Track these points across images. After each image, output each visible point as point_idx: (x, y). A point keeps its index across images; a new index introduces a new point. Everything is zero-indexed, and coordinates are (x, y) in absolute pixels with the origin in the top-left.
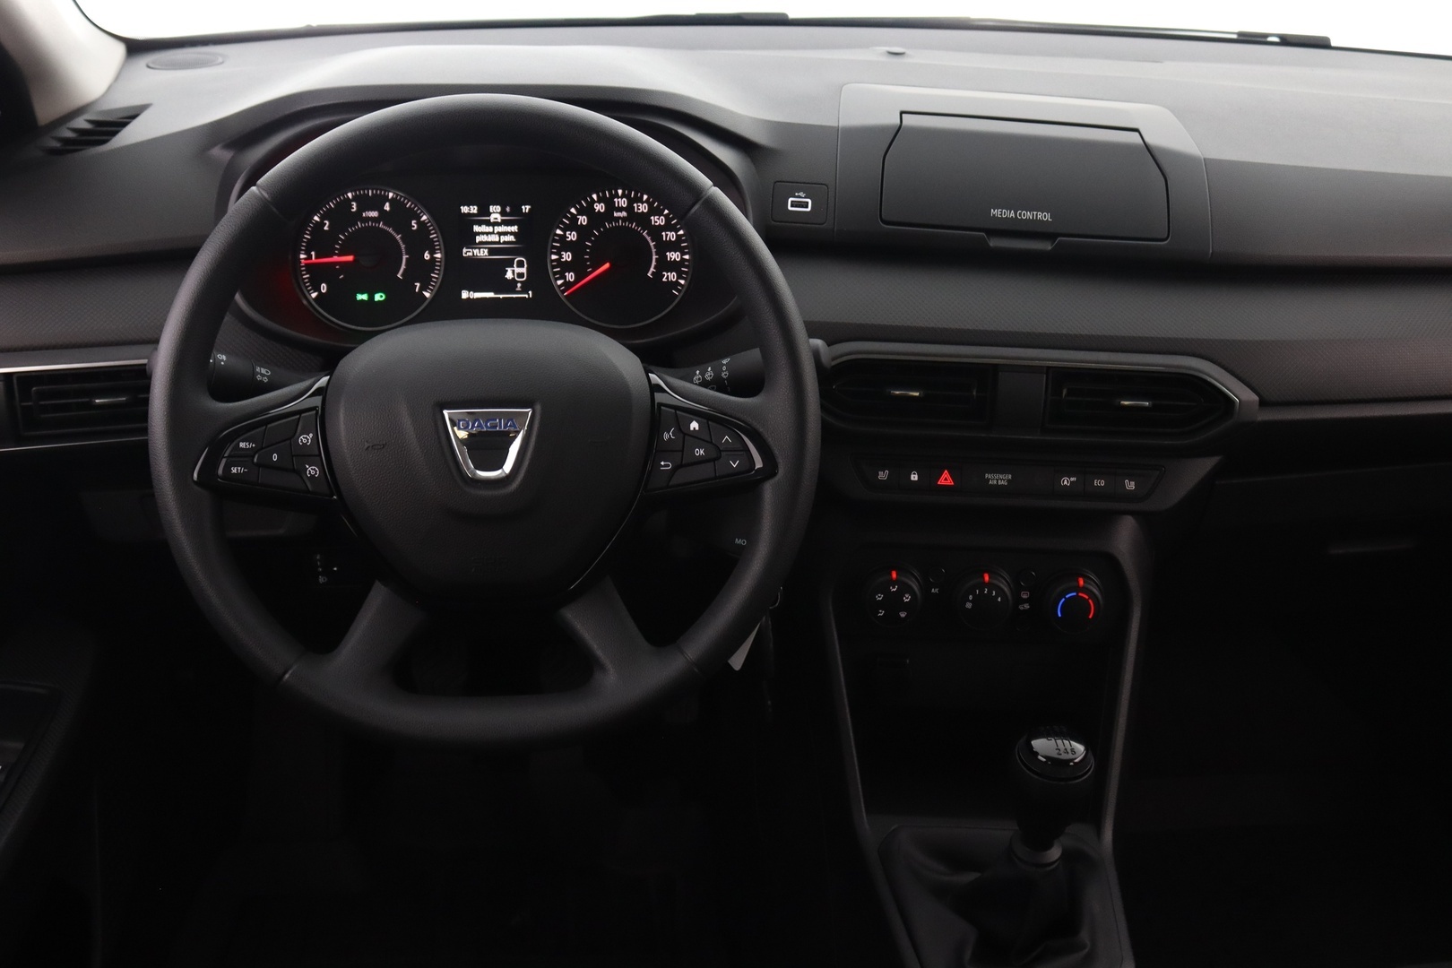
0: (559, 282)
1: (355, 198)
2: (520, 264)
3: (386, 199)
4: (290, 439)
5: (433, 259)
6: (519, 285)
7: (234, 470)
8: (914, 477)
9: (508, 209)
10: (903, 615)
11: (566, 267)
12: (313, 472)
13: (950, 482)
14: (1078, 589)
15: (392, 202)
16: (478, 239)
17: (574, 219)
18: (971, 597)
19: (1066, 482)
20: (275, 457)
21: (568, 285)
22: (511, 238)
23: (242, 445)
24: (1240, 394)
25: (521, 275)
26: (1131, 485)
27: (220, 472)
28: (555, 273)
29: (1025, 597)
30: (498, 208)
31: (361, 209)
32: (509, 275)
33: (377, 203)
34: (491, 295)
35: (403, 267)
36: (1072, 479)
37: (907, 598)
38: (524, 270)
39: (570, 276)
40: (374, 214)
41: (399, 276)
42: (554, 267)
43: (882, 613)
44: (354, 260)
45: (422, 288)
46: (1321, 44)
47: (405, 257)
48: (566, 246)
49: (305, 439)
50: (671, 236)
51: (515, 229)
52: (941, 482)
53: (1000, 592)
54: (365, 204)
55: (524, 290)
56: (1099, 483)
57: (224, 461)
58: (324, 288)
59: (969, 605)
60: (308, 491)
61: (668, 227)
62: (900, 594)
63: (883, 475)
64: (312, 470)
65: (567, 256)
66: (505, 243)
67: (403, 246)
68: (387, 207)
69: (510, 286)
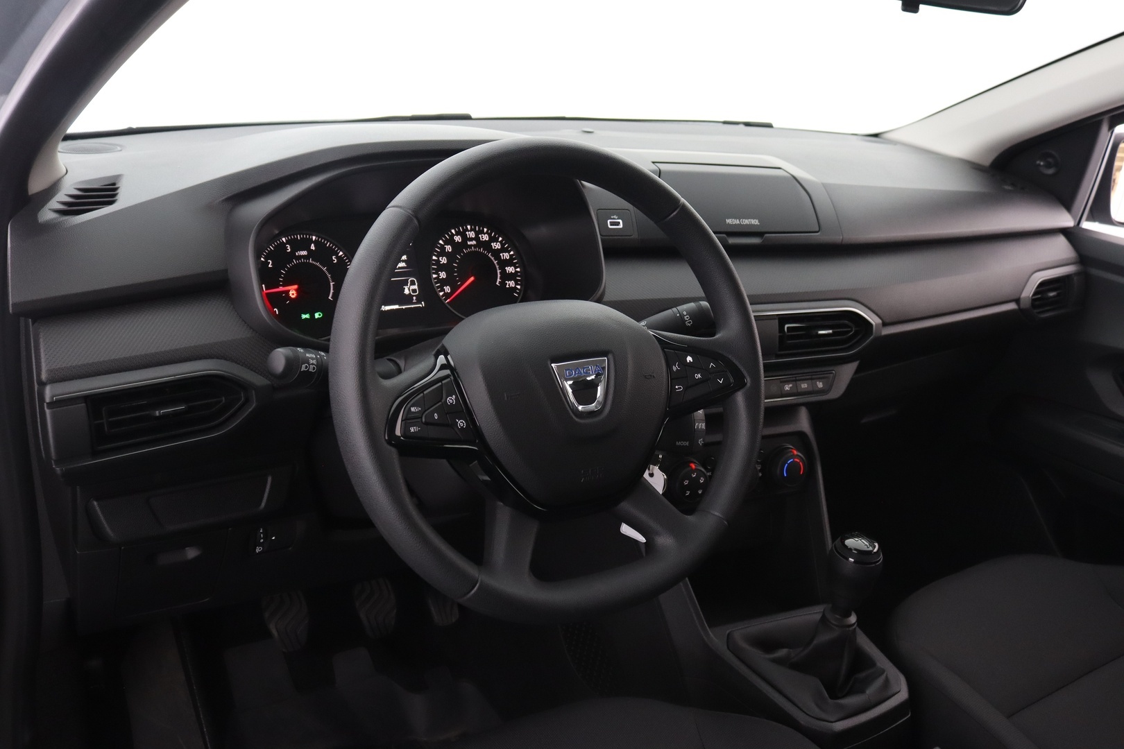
0: (441, 294)
1: (288, 242)
2: (412, 283)
3: (311, 241)
4: (441, 401)
6: (414, 298)
10: (700, 492)
11: (443, 282)
12: (462, 425)
14: (794, 456)
15: (316, 243)
17: (443, 248)
19: (788, 388)
20: (436, 416)
21: (447, 295)
22: (404, 264)
23: (413, 409)
24: (873, 319)
25: (414, 291)
26: (821, 384)
27: (399, 432)
28: (437, 288)
31: (294, 249)
32: (407, 292)
33: (305, 244)
34: (396, 307)
35: (332, 291)
36: (790, 385)
37: (702, 481)
38: (416, 287)
39: (447, 289)
40: (304, 253)
41: (330, 298)
42: (435, 283)
43: (688, 493)
44: (296, 289)
47: (332, 284)
48: (441, 268)
49: (451, 400)
50: (506, 256)
54: (297, 245)
55: (419, 302)
56: (804, 386)
58: (277, 312)
61: (503, 250)
62: (698, 478)
64: (461, 423)
65: (443, 275)
66: (399, 268)
67: (329, 276)
68: (313, 247)
69: (408, 300)
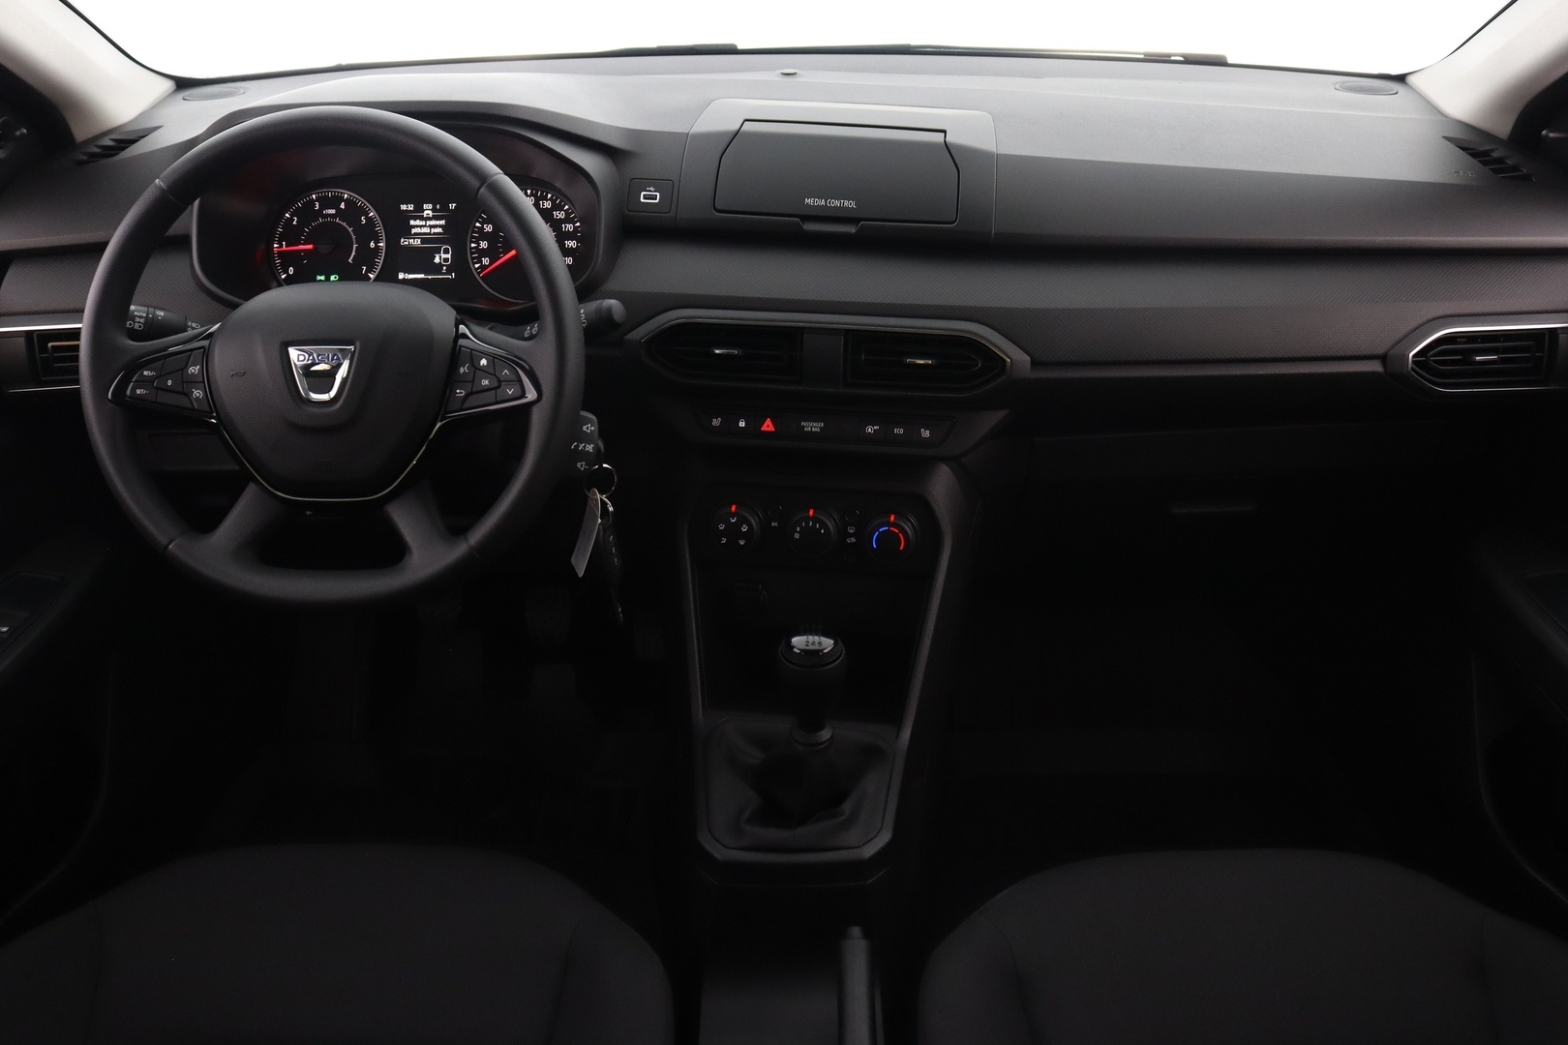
0: (477, 266)
1: (317, 199)
2: (446, 251)
3: (342, 199)
4: (182, 370)
5: (377, 247)
6: (445, 268)
7: (138, 392)
8: (742, 424)
9: (438, 207)
10: (742, 543)
11: (483, 253)
12: (198, 395)
13: (772, 428)
14: (889, 524)
15: (347, 202)
16: (414, 231)
18: (798, 529)
19: (870, 430)
20: (170, 383)
21: (483, 267)
22: (439, 230)
23: (145, 373)
25: (446, 260)
26: (926, 434)
27: (128, 392)
28: (473, 258)
29: (851, 531)
30: (431, 206)
31: (322, 208)
32: (437, 260)
33: (334, 202)
34: (422, 276)
35: (353, 253)
36: (876, 428)
37: (744, 528)
38: (449, 256)
39: (486, 261)
40: (333, 211)
41: (350, 260)
42: (472, 253)
43: (724, 540)
44: (314, 248)
45: (367, 271)
46: (1219, 62)
47: (355, 246)
48: (484, 236)
49: (194, 370)
50: (570, 227)
51: (443, 222)
52: (764, 428)
53: (823, 525)
54: (326, 203)
55: (449, 272)
56: (899, 431)
57: (132, 384)
58: (291, 271)
59: (797, 536)
60: (194, 409)
61: (567, 220)
62: (739, 524)
63: (716, 422)
64: (197, 393)
65: (484, 245)
66: (435, 234)
67: (354, 237)
68: (342, 206)
69: (438, 268)
